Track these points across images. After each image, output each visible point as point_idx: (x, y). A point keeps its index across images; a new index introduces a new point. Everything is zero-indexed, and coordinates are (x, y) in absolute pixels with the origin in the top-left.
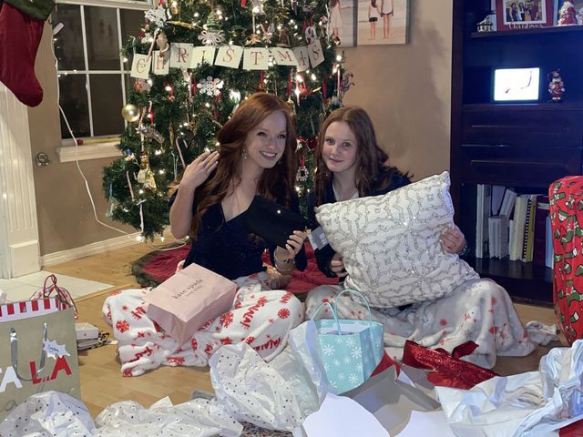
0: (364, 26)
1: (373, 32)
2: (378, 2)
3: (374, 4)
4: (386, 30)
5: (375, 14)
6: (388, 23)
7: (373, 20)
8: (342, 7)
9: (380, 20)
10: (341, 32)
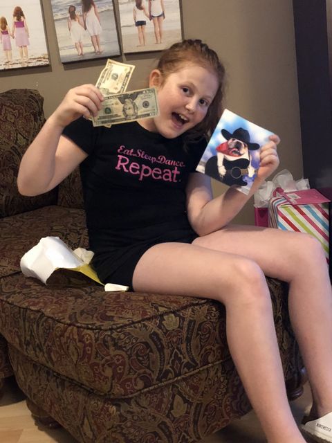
0: (129, 31)
1: (142, 37)
2: (145, 4)
3: (139, 6)
4: (158, 35)
5: (141, 16)
6: (159, 27)
7: (140, 24)
8: (99, 10)
9: (150, 25)
10: (101, 40)
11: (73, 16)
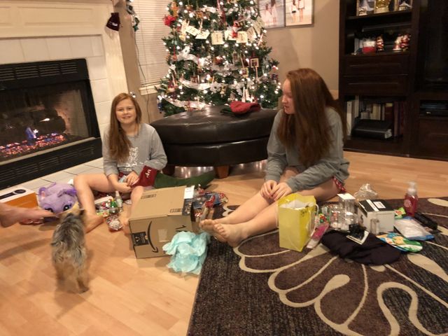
0: (289, 15)
1: (294, 18)
4: (301, 17)
6: (302, 13)
8: (277, 6)
10: (277, 19)
11: (267, 9)
